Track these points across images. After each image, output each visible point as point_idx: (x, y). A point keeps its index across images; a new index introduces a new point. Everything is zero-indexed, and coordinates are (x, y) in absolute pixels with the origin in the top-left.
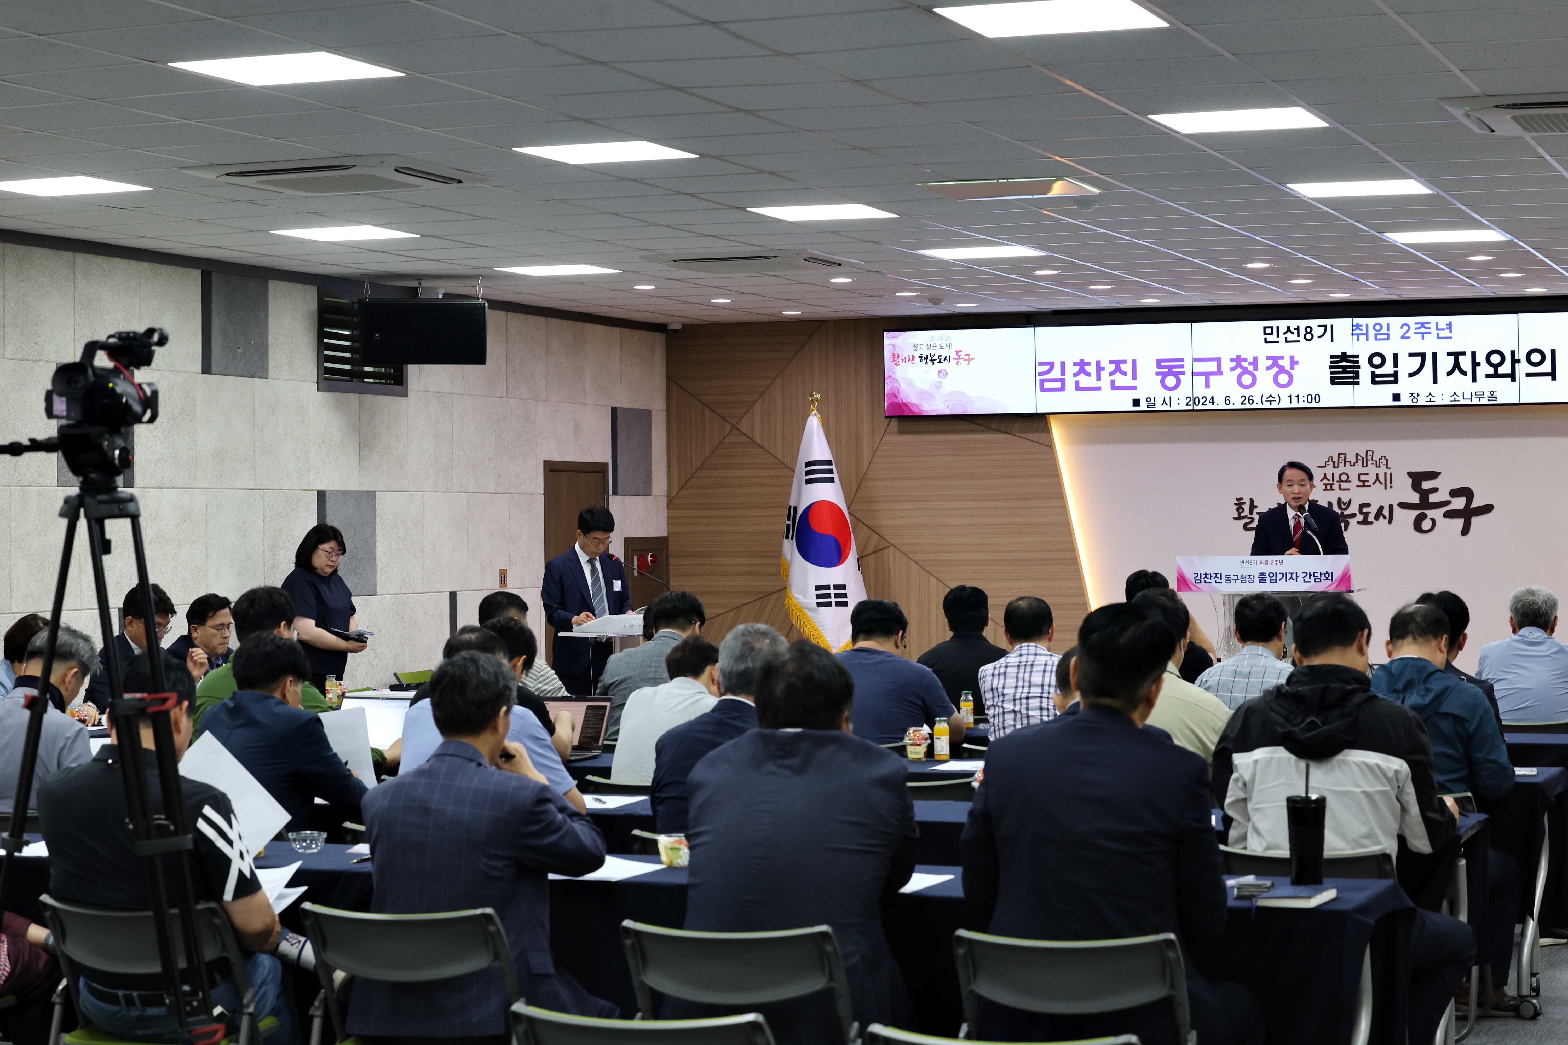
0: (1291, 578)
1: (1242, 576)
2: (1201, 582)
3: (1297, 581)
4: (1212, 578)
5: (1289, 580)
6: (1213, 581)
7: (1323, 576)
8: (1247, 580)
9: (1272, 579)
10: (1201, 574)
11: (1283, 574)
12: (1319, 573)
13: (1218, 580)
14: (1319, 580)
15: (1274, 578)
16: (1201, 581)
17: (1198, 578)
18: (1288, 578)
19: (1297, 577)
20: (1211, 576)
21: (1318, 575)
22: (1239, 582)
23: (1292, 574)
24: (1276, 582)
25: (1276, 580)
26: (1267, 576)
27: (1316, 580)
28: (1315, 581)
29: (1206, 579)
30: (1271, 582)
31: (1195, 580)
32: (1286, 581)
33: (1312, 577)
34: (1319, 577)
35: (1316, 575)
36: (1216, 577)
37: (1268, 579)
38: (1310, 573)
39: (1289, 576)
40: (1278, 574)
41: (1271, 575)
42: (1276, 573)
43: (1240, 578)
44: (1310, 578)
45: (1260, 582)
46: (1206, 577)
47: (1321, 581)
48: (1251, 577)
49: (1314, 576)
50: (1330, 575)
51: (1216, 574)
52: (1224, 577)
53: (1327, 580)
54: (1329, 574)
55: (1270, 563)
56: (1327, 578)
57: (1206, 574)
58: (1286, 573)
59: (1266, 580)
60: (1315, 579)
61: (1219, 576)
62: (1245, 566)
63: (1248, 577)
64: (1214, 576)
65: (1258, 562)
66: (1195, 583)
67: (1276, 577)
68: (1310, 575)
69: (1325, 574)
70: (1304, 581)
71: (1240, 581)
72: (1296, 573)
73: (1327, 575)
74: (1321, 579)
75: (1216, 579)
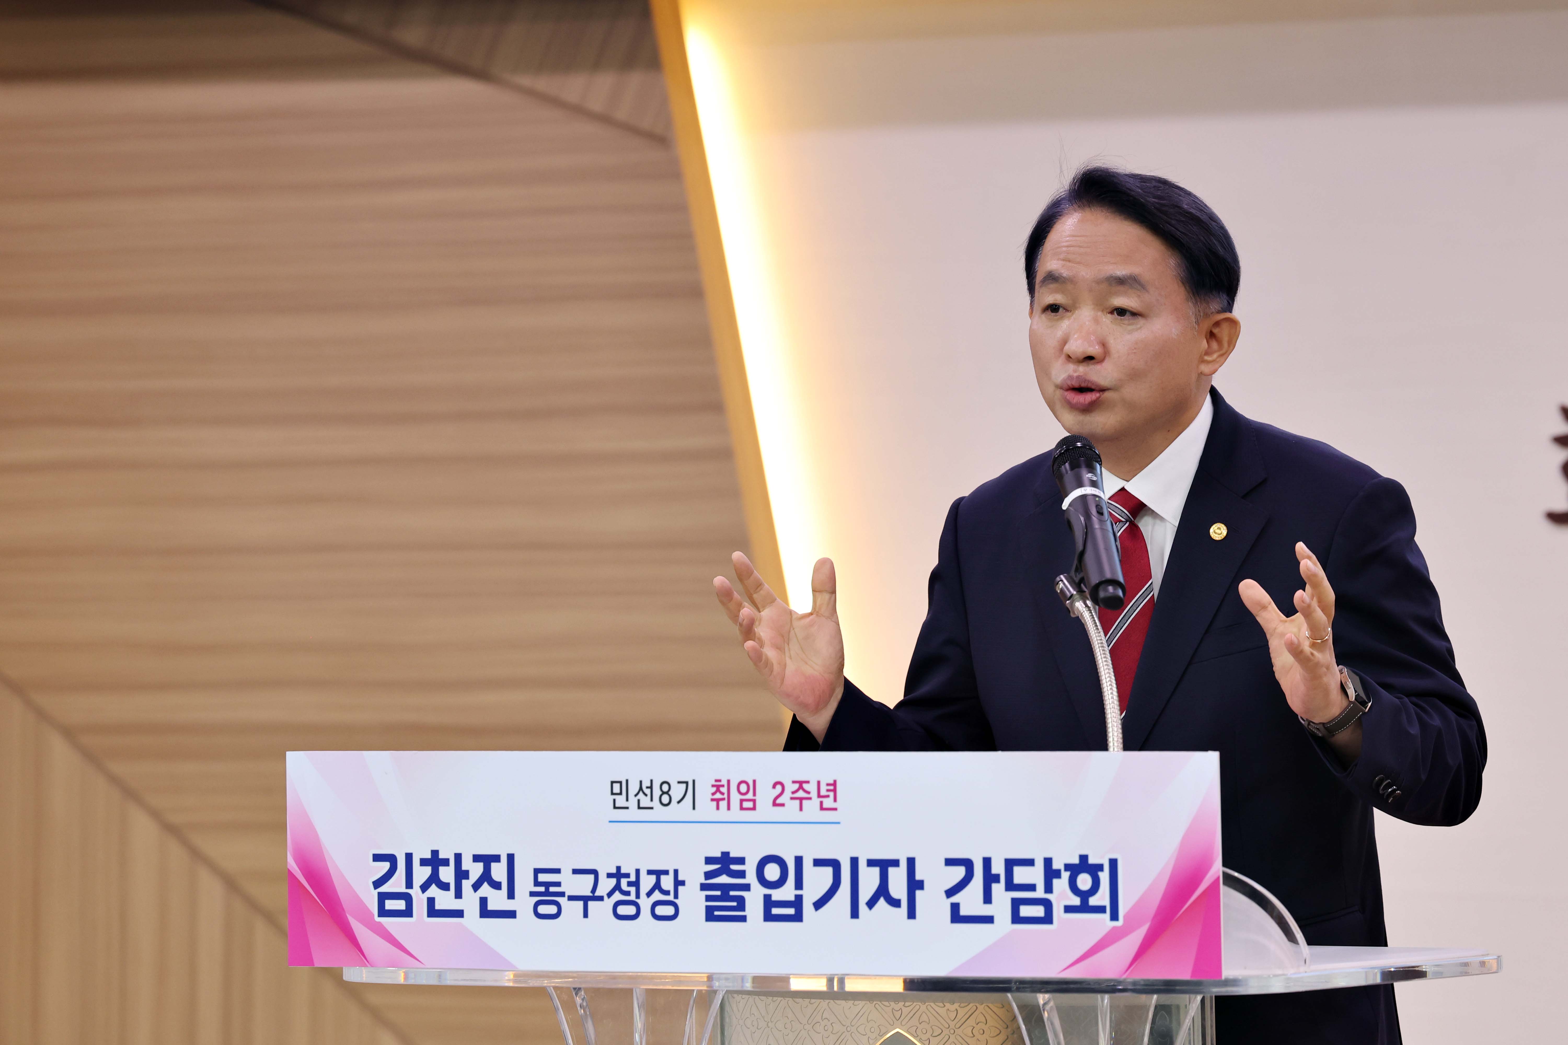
0: (882, 891)
1: (618, 875)
2: (408, 913)
3: (912, 914)
4: (467, 885)
5: (871, 904)
6: (470, 902)
7: (1061, 884)
8: (645, 903)
9: (777, 895)
10: (409, 857)
11: (835, 864)
12: (1040, 865)
13: (498, 900)
14: (1038, 911)
15: (787, 892)
16: (408, 898)
17: (397, 884)
18: (865, 894)
19: (914, 885)
20: (461, 875)
21: (1034, 875)
22: (601, 910)
23: (884, 865)
24: (798, 917)
25: (797, 903)
26: (751, 878)
27: (1026, 911)
28: (1016, 919)
29: (433, 891)
30: (769, 917)
31: (383, 898)
32: (855, 914)
33: (998, 889)
34: (1040, 893)
35: (1021, 875)
36: (486, 877)
37: (754, 899)
38: (987, 862)
39: (869, 879)
40: (807, 865)
41: (772, 872)
42: (799, 860)
43: (606, 885)
44: (988, 898)
45: (710, 916)
46: (434, 879)
47: (1048, 919)
48: (667, 882)
49: (1010, 886)
50: (1104, 877)
51: (487, 860)
52: (524, 883)
53: (1084, 908)
54: (1094, 870)
55: (765, 794)
56: (1085, 896)
57: (435, 861)
58: (854, 862)
59: (741, 904)
60: (1016, 904)
61: (499, 872)
62: (633, 813)
63: (647, 882)
64: (476, 870)
65: (704, 792)
66: (383, 912)
67: (799, 885)
68: (990, 879)
69: (1074, 870)
70: (956, 916)
71: (609, 903)
72: (911, 862)
73: (1084, 881)
74: (1047, 904)
75: (486, 890)
